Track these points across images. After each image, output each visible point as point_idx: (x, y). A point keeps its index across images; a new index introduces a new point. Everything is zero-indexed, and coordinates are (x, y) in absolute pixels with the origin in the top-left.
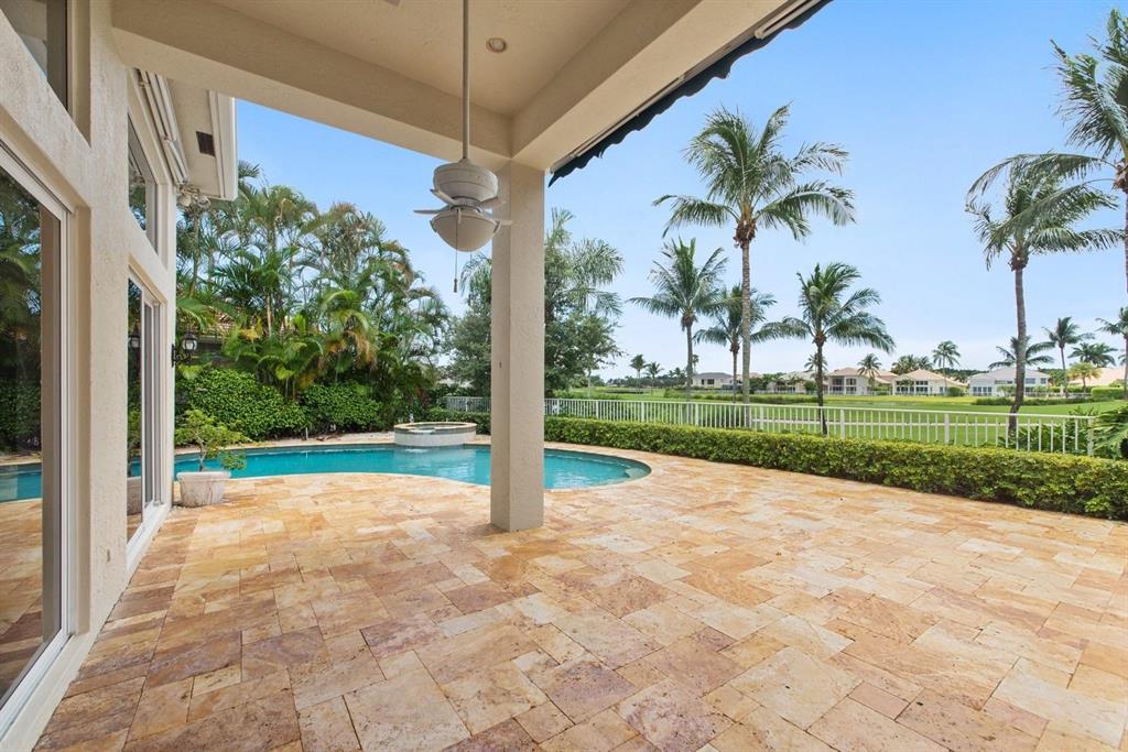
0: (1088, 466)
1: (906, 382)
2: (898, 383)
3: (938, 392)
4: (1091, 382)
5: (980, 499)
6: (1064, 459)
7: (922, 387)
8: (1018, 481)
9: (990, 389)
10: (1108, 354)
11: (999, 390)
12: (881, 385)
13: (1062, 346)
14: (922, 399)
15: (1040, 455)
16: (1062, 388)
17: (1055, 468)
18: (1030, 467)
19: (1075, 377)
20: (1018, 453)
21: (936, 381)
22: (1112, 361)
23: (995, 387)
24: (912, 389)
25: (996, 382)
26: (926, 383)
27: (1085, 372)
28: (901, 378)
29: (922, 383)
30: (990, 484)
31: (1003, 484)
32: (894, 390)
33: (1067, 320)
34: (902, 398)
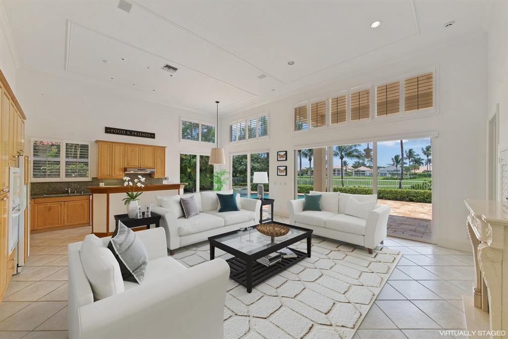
0: (427, 192)
1: (358, 171)
2: (355, 171)
3: (369, 175)
4: (417, 171)
5: (406, 201)
6: (423, 191)
7: (363, 173)
8: (414, 196)
9: (386, 174)
10: (422, 161)
11: (389, 174)
12: (349, 172)
13: (409, 159)
14: (363, 177)
15: (418, 190)
16: (408, 173)
17: (421, 193)
18: (416, 193)
19: (412, 170)
20: (413, 190)
21: (368, 171)
22: (423, 164)
23: (387, 173)
24: (360, 174)
25: (388, 171)
26: (365, 171)
27: (415, 168)
28: (356, 170)
29: (363, 171)
30: (407, 197)
31: (411, 197)
32: (354, 174)
33: (412, 149)
34: (356, 177)
